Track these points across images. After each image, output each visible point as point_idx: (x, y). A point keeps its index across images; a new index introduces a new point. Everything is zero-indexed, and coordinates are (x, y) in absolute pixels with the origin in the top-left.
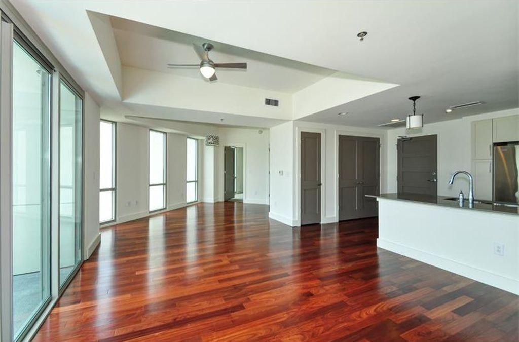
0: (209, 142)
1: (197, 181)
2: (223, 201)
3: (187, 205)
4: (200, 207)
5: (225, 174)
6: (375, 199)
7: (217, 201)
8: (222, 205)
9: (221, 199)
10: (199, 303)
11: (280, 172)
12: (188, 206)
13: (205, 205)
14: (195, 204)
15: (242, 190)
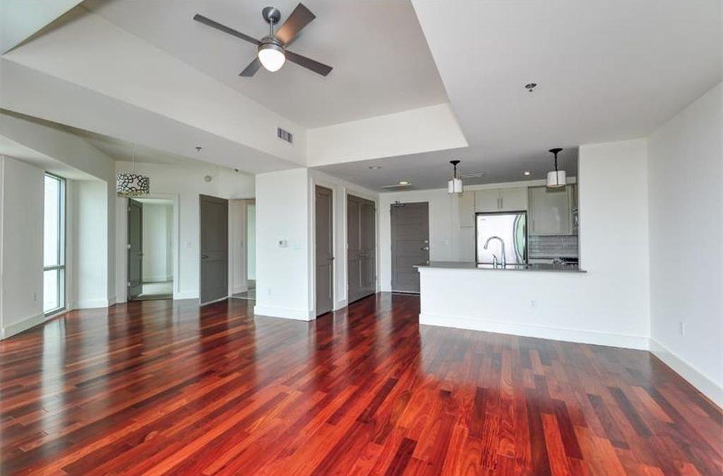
0: (130, 186)
1: (64, 267)
2: (126, 301)
3: (47, 319)
4: (72, 320)
5: (129, 251)
6: (417, 269)
7: (113, 303)
8: (124, 310)
9: (122, 298)
10: (354, 468)
11: (281, 243)
12: (47, 322)
13: (82, 315)
14: (59, 317)
15: (172, 277)
